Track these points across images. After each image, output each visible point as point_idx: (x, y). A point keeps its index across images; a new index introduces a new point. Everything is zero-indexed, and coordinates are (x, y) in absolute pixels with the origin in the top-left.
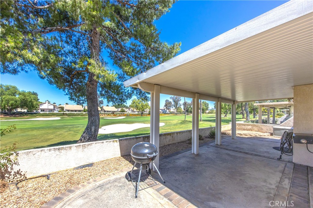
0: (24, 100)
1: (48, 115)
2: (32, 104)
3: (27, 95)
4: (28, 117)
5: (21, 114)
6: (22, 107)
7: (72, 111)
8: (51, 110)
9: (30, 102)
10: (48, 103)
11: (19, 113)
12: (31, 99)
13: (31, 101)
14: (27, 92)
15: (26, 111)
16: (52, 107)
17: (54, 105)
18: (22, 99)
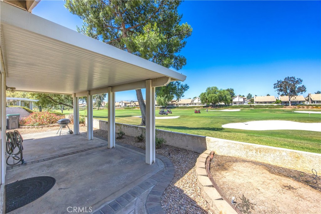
0: (220, 96)
1: (237, 107)
2: (226, 98)
3: (222, 92)
7: (261, 103)
8: (242, 103)
9: (224, 97)
10: (239, 97)
11: (220, 105)
15: (224, 104)
16: (242, 100)
17: (243, 97)
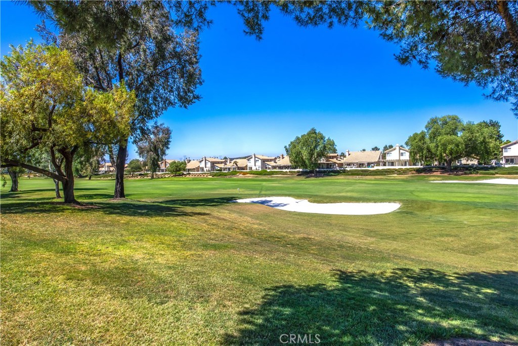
0: (470, 140)
2: (485, 147)
3: (477, 129)
4: (478, 175)
5: (467, 169)
6: (468, 155)
9: (481, 143)
11: (464, 167)
12: (485, 138)
13: (484, 142)
14: (476, 123)
15: (475, 162)
18: (466, 140)
